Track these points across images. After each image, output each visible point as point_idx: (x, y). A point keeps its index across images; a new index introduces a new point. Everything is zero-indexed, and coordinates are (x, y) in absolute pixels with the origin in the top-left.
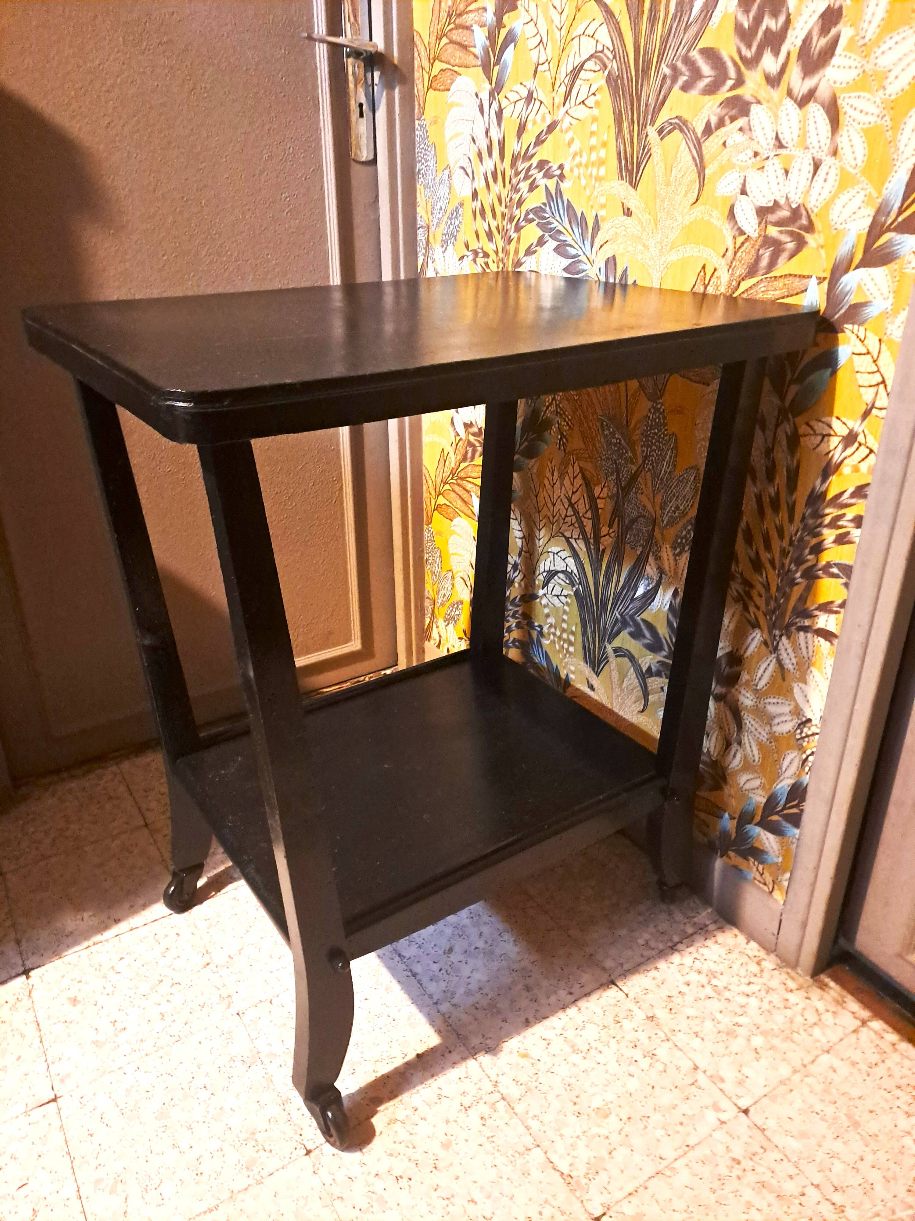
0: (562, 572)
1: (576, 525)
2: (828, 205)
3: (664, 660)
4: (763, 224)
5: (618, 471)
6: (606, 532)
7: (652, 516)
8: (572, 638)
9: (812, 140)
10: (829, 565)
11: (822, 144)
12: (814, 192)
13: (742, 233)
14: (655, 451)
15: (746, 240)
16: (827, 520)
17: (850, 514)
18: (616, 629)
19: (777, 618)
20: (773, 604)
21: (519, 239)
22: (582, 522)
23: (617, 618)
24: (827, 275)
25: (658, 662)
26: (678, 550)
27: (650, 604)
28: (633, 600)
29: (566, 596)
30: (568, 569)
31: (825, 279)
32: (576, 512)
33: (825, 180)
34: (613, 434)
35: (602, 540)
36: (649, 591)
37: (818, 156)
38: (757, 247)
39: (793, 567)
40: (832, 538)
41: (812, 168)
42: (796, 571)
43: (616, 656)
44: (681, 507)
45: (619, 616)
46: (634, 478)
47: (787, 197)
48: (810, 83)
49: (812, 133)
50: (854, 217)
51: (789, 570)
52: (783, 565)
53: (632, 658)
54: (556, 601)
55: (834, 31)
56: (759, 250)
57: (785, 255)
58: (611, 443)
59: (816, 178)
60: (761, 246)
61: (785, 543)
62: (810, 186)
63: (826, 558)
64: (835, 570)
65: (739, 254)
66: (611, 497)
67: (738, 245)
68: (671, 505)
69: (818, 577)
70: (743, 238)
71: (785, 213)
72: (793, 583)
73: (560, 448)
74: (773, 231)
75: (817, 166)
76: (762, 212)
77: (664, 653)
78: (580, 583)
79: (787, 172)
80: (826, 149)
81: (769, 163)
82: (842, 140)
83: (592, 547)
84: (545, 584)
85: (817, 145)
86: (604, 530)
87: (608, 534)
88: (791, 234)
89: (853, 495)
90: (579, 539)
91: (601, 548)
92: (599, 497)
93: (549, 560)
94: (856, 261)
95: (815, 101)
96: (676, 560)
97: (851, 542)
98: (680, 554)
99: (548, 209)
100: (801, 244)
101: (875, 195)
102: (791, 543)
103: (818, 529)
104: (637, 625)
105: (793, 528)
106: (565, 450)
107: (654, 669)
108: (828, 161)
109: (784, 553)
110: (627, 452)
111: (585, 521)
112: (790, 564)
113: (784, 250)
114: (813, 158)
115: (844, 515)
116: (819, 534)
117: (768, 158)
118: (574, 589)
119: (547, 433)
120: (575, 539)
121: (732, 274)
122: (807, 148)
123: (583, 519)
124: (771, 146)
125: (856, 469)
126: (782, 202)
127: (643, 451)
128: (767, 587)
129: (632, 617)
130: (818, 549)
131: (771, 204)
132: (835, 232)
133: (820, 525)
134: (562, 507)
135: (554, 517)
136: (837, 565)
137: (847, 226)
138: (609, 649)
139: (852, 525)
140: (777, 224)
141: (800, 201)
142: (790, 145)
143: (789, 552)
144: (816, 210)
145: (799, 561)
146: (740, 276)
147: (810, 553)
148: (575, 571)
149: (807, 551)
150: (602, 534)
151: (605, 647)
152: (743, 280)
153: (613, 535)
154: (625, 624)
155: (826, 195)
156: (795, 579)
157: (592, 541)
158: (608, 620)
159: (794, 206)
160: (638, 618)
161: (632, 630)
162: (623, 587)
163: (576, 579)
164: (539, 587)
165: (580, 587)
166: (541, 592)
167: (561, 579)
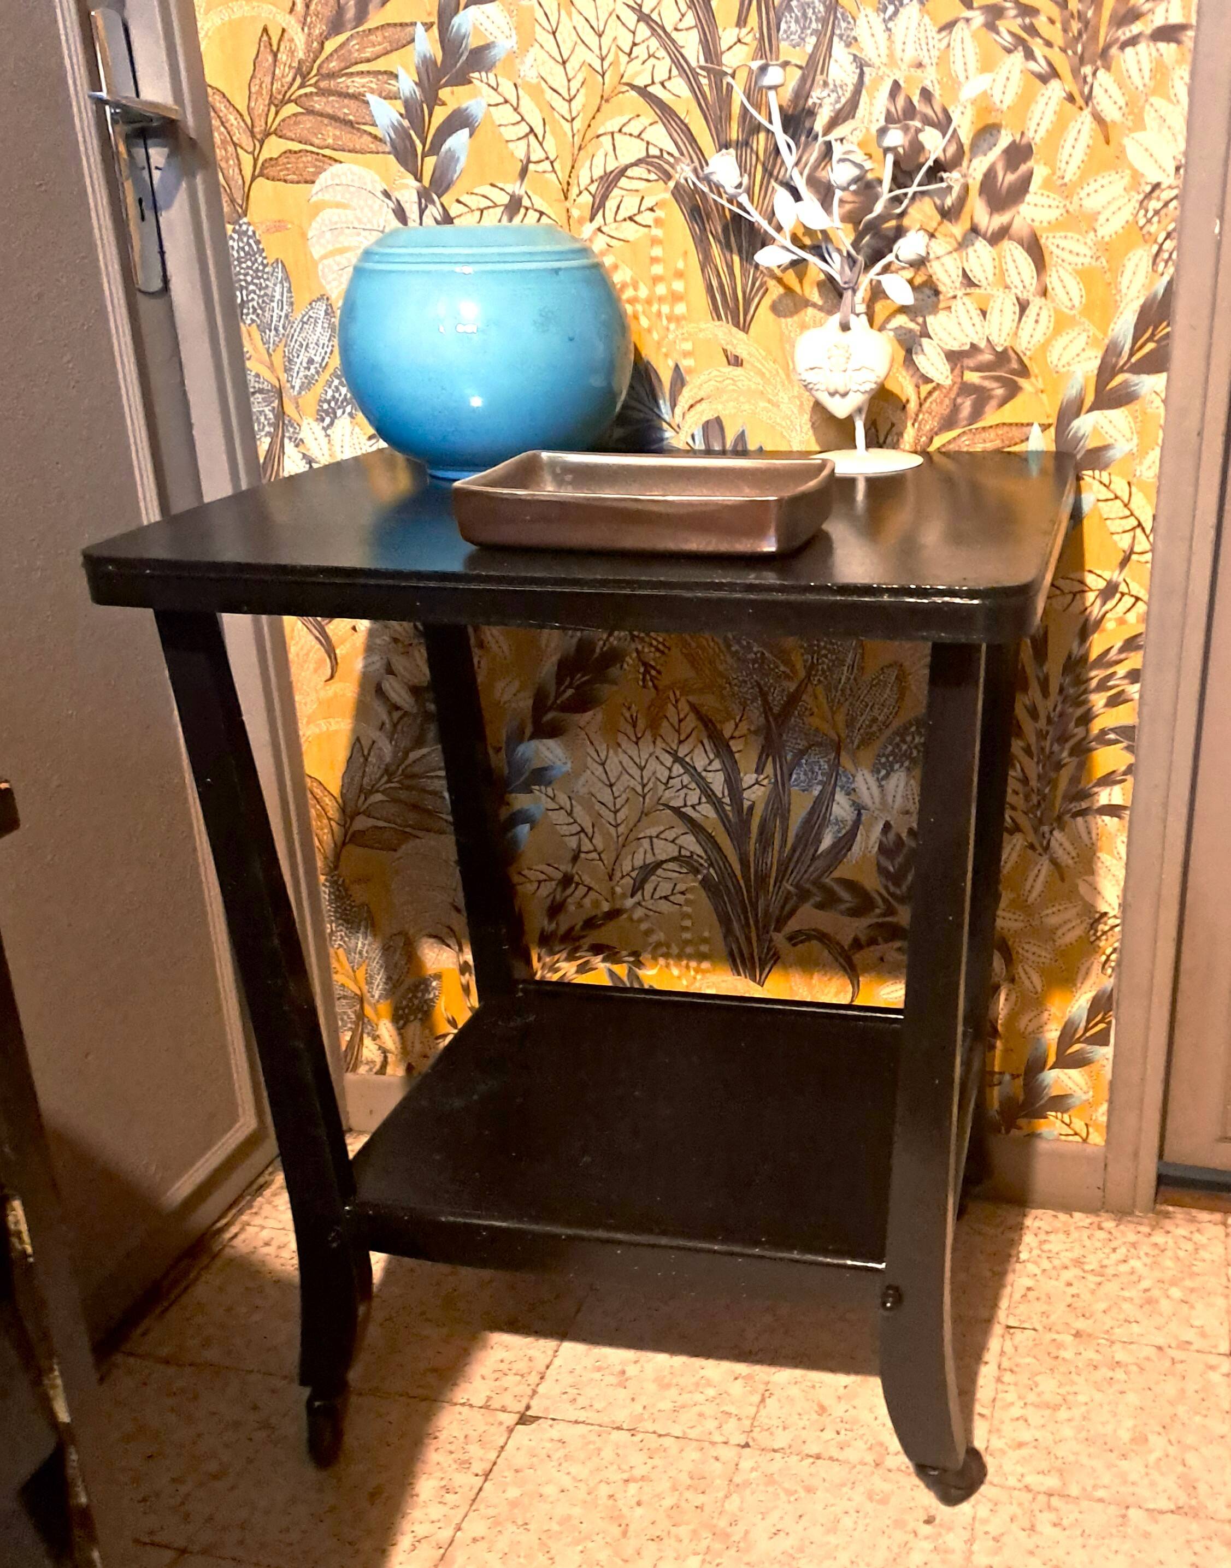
0: (672, 859)
1: (693, 785)
2: (1045, 346)
3: (881, 920)
4: (957, 371)
5: (764, 695)
6: (753, 781)
7: (832, 740)
8: (706, 949)
9: (1013, 278)
10: (1103, 732)
11: (1027, 284)
12: (1024, 334)
13: (928, 380)
14: (826, 656)
15: (934, 389)
16: (1094, 683)
17: (1121, 670)
18: (788, 908)
19: (1042, 814)
20: (1035, 799)
22: (703, 778)
23: (789, 892)
24: (1053, 420)
25: (869, 927)
26: (883, 772)
27: (845, 855)
28: (814, 858)
29: (683, 893)
30: (683, 852)
31: (1050, 425)
32: (689, 769)
33: (1037, 322)
34: (749, 648)
35: (745, 795)
36: (841, 839)
37: (1024, 296)
38: (953, 396)
39: (1056, 747)
40: (1102, 702)
41: (1017, 309)
42: (1062, 751)
43: (794, 945)
44: (881, 718)
45: (792, 889)
46: (793, 699)
47: (988, 339)
48: (999, 220)
49: (1012, 271)
50: (1077, 359)
51: (1052, 753)
52: (1043, 749)
54: (663, 906)
55: (1023, 168)
56: (955, 399)
57: (994, 403)
58: (745, 661)
59: (1024, 319)
60: (958, 395)
61: (1042, 723)
62: (1017, 328)
63: (1096, 726)
64: (1112, 736)
65: (927, 404)
66: (756, 732)
67: (923, 396)
68: (863, 720)
69: (1091, 750)
70: (930, 387)
71: (987, 357)
72: (1059, 766)
73: (644, 687)
74: (973, 377)
75: (1023, 306)
76: (954, 357)
77: (877, 912)
78: (711, 865)
79: (984, 313)
80: (1032, 289)
81: (958, 302)
82: (1052, 280)
83: (728, 808)
84: (638, 887)
85: (1020, 286)
86: (749, 779)
87: (757, 782)
88: (997, 379)
89: (1121, 650)
90: (700, 803)
91: (746, 804)
92: (732, 737)
93: (641, 850)
94: (1088, 402)
95: (1010, 239)
96: (881, 786)
97: (1126, 701)
98: (887, 776)
100: (1013, 390)
101: (1101, 336)
102: (1049, 721)
103: (1083, 697)
104: (827, 890)
105: (1050, 704)
106: (655, 687)
107: (864, 938)
108: (1036, 303)
109: (1042, 735)
110: (777, 667)
111: (710, 777)
112: (1052, 746)
113: (991, 397)
114: (1018, 299)
115: (1114, 673)
116: (1086, 702)
117: (955, 297)
118: (700, 877)
119: (614, 671)
120: (693, 807)
121: (919, 429)
122: (1007, 287)
123: (704, 774)
124: (958, 285)
125: (1121, 621)
126: (983, 344)
127: (806, 661)
128: (1025, 781)
129: (817, 883)
130: (1086, 718)
131: (967, 347)
132: (1055, 375)
133: (1086, 691)
134: (659, 767)
135: (644, 786)
136: (1113, 730)
137: (1072, 368)
138: (780, 940)
139: (1126, 681)
140: (977, 369)
141: (1006, 344)
142: (984, 283)
143: (1047, 733)
144: (1028, 353)
145: (1063, 739)
146: (931, 430)
147: (1077, 726)
148: (699, 851)
149: (1072, 724)
150: (745, 786)
151: (772, 940)
152: (936, 434)
153: (765, 782)
154: (804, 895)
155: (1039, 337)
156: (1061, 760)
157: (727, 800)
158: (771, 901)
159: (999, 349)
160: (827, 880)
161: (818, 899)
162: (794, 850)
163: (702, 861)
164: (624, 896)
165: (712, 870)
166: (629, 902)
167: (672, 871)
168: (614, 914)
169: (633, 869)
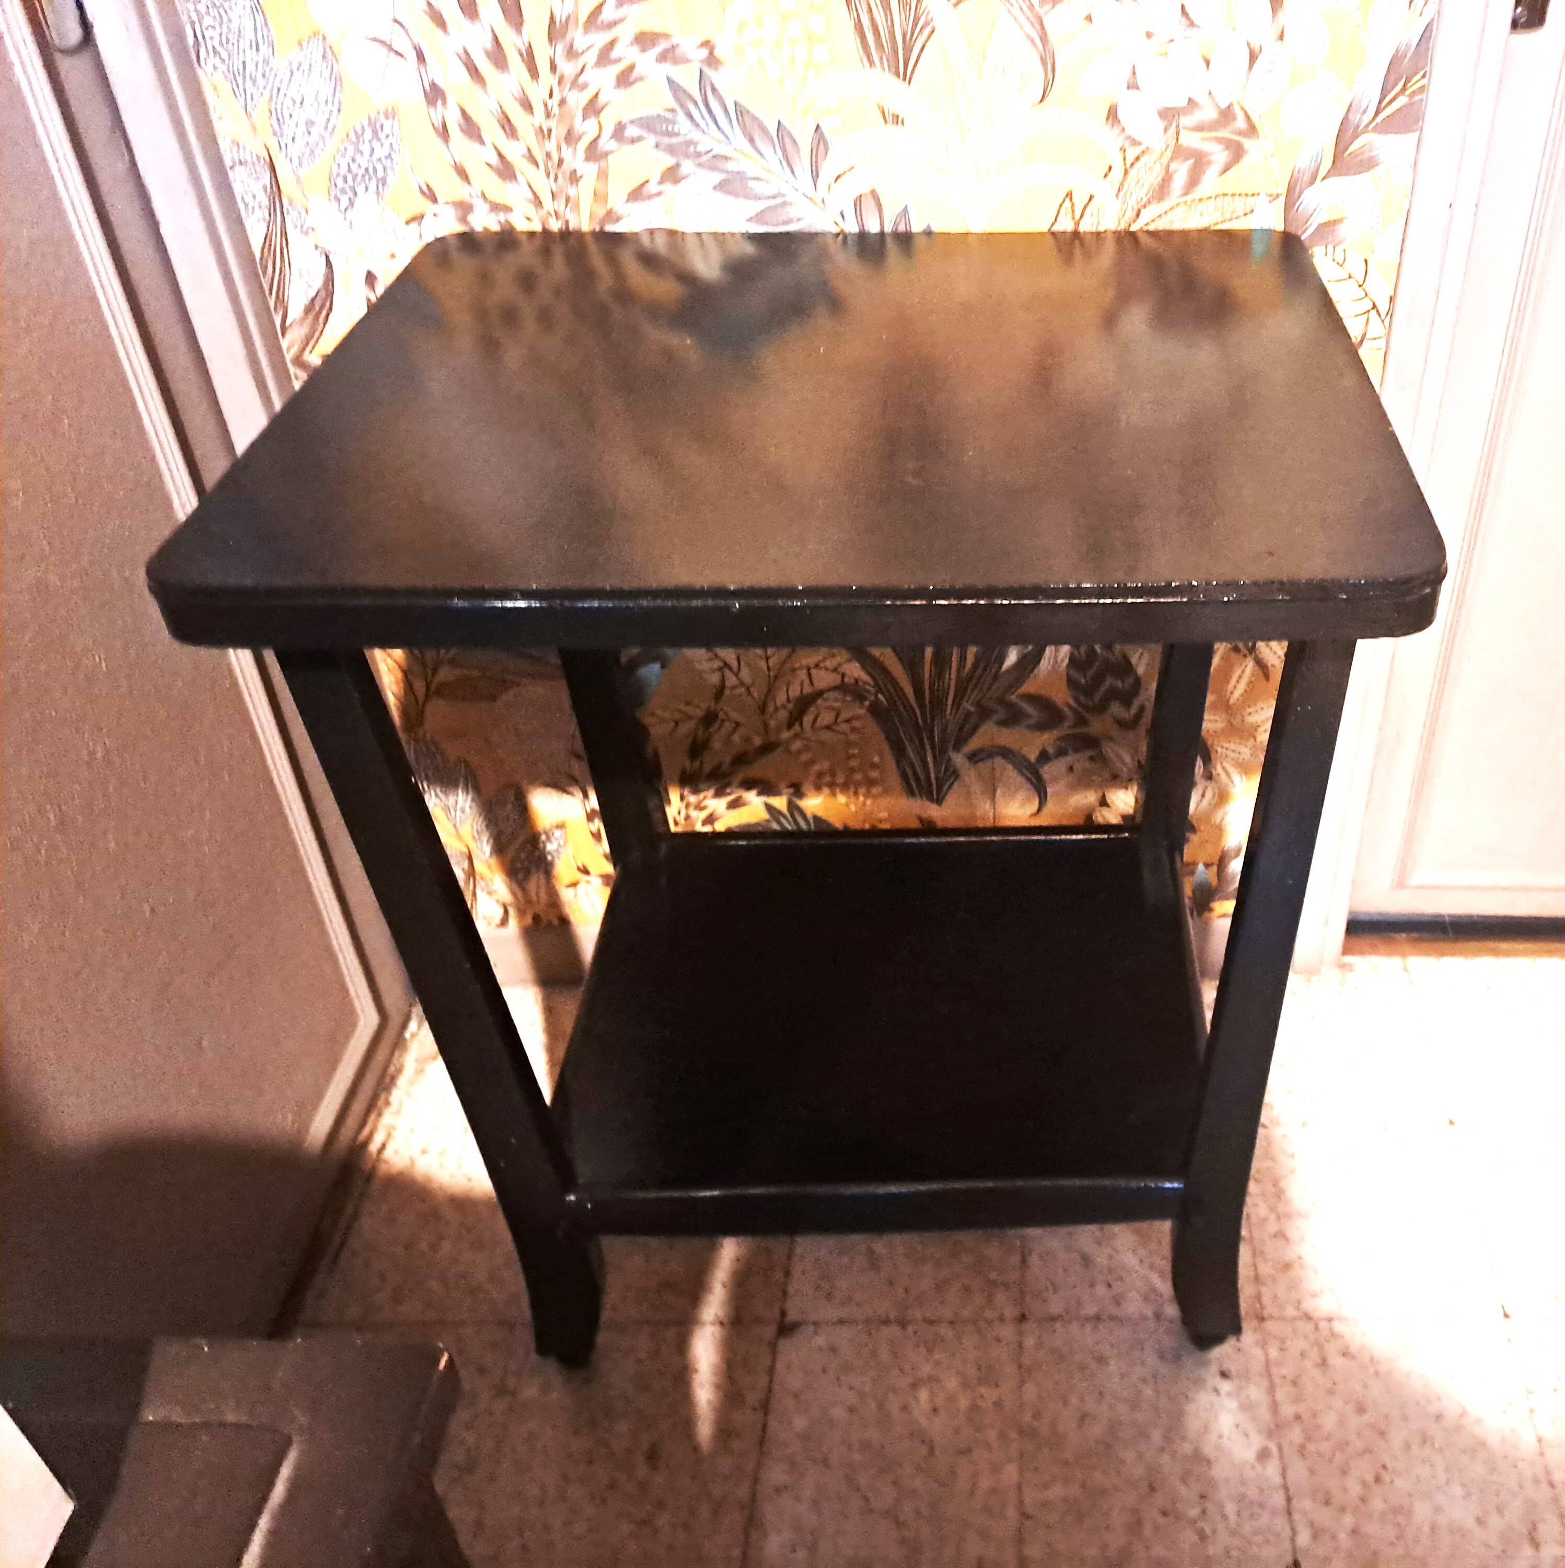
0: (835, 688)
3: (1070, 732)
4: (1173, 129)
8: (874, 774)
12: (1253, 88)
15: (1143, 152)
18: (967, 727)
21: (603, 175)
23: (969, 712)
24: (1282, 190)
25: (1059, 739)
27: (1033, 670)
28: (997, 675)
29: (847, 721)
30: (847, 680)
31: (1278, 196)
36: (1027, 655)
38: (1165, 160)
43: (975, 763)
45: (972, 709)
47: (1208, 94)
53: (1006, 753)
54: (826, 735)
56: (1168, 165)
57: (1214, 168)
59: (1254, 69)
60: (1172, 159)
65: (1134, 171)
67: (1129, 160)
70: (1138, 150)
71: (1208, 114)
74: (1189, 138)
75: (1254, 54)
76: (1166, 114)
77: (1067, 724)
78: (880, 690)
79: (1207, 62)
81: (1176, 47)
84: (796, 717)
88: (1220, 140)
93: (797, 681)
94: (1322, 173)
99: (681, 117)
100: (1237, 152)
104: (1011, 706)
107: (1051, 750)
113: (1211, 161)
114: (1248, 46)
117: (1171, 41)
118: (867, 703)
124: (1177, 28)
126: (1202, 100)
129: (999, 701)
131: (1183, 103)
132: (1287, 139)
138: (958, 759)
140: (1195, 129)
141: (1231, 100)
142: (1206, 27)
144: (1257, 111)
146: (1138, 203)
148: (865, 677)
151: (950, 759)
154: (986, 714)
158: (949, 721)
159: (1223, 104)
160: (1011, 698)
161: (1002, 716)
162: (975, 666)
163: (867, 687)
164: (779, 730)
165: (880, 696)
166: (786, 735)
167: (834, 700)
168: (768, 747)
169: (788, 701)
